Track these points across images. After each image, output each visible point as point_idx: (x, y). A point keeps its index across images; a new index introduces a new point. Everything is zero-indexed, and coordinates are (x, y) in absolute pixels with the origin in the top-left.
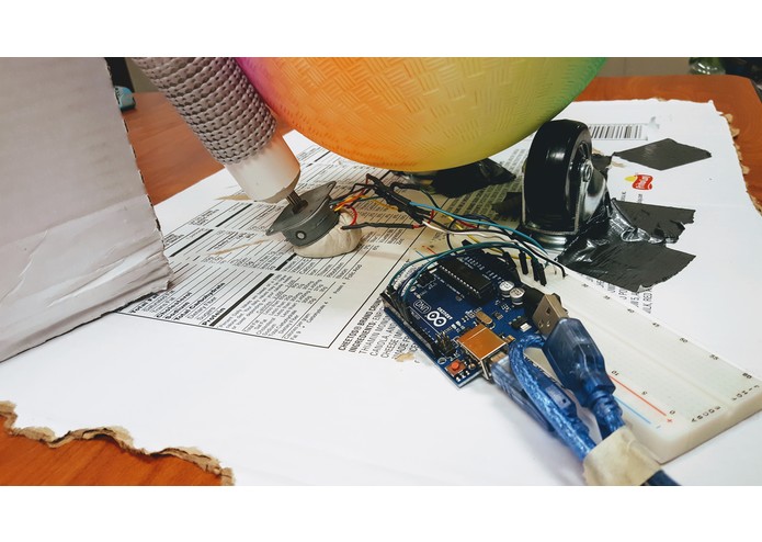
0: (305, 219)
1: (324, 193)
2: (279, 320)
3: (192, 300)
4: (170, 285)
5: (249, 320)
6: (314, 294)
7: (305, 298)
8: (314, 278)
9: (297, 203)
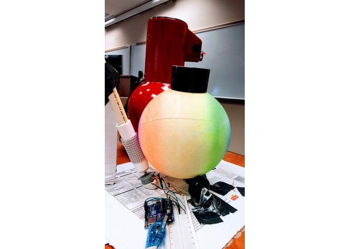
0: (146, 178)
1: (152, 174)
2: (127, 200)
3: (115, 189)
4: (114, 183)
5: (122, 197)
6: (138, 197)
7: (136, 197)
8: (141, 193)
9: (146, 174)
